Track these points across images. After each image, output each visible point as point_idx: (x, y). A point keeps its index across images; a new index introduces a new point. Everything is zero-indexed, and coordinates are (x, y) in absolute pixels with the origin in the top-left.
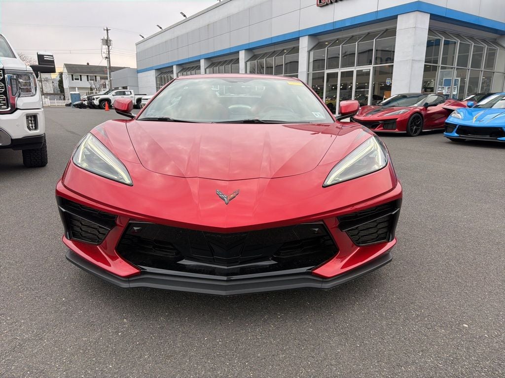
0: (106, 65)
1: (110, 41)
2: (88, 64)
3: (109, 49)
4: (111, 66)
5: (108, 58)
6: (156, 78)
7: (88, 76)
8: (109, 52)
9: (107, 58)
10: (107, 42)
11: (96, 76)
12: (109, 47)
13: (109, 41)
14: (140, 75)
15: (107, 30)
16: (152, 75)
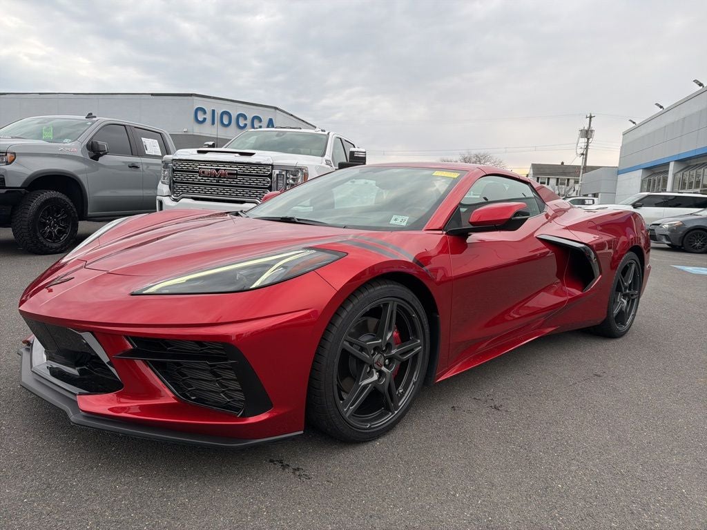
0: (580, 164)
1: (592, 131)
2: (562, 163)
3: (588, 142)
4: (587, 165)
5: (585, 155)
6: (642, 181)
7: (558, 179)
8: (587, 146)
9: (583, 154)
10: (587, 134)
11: (568, 180)
12: (588, 139)
13: (589, 132)
14: (621, 176)
15: (591, 117)
16: (638, 176)
